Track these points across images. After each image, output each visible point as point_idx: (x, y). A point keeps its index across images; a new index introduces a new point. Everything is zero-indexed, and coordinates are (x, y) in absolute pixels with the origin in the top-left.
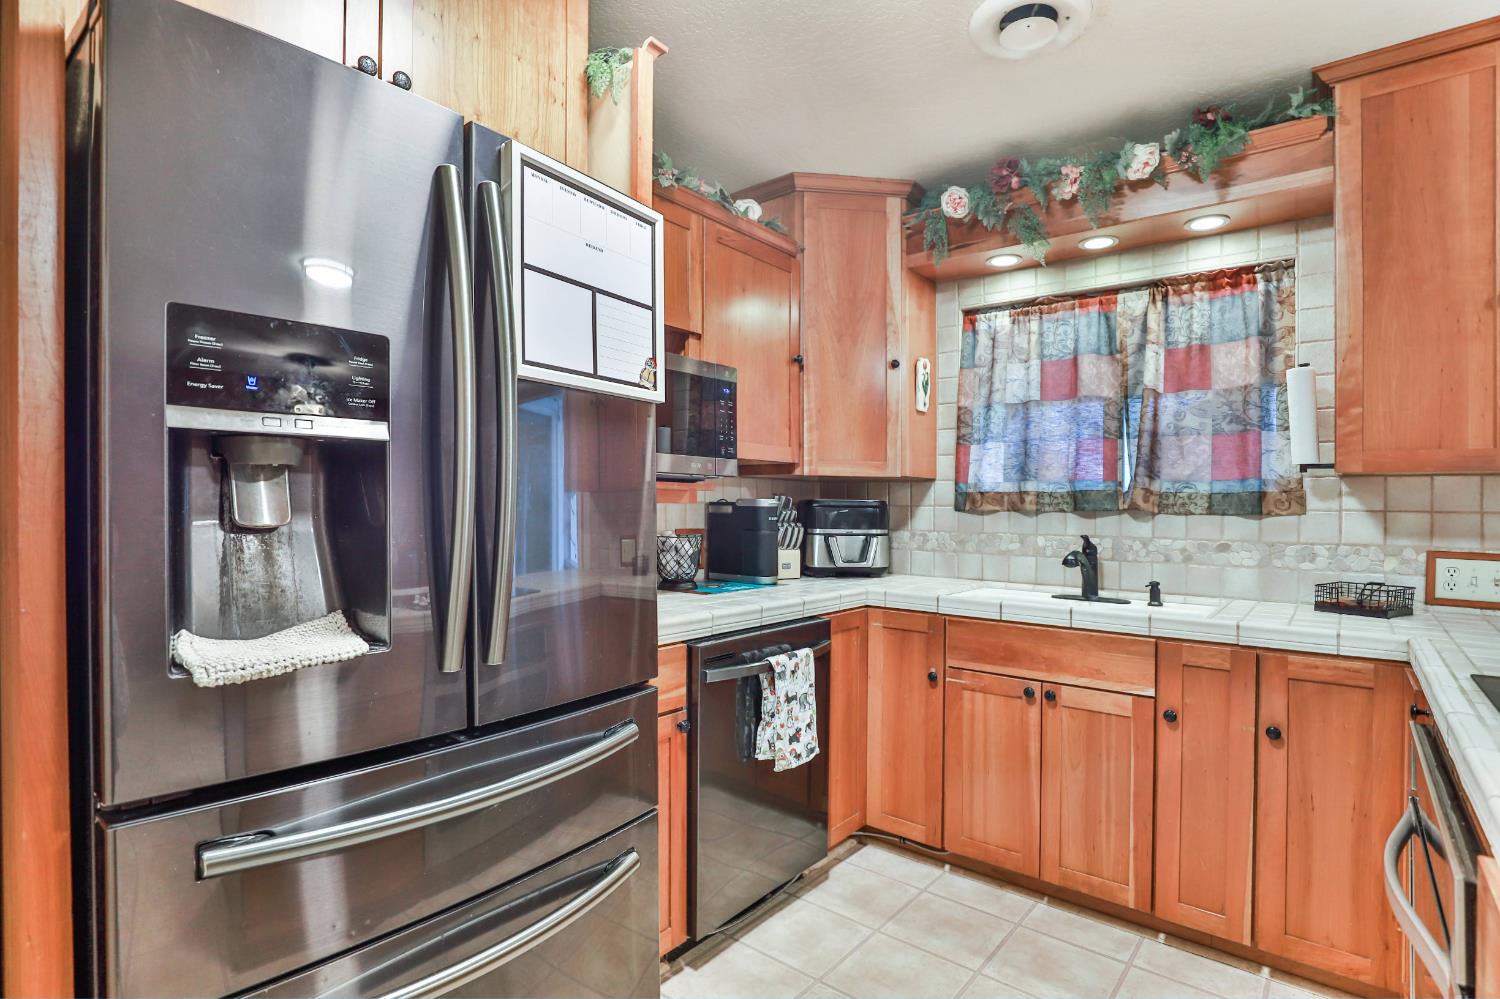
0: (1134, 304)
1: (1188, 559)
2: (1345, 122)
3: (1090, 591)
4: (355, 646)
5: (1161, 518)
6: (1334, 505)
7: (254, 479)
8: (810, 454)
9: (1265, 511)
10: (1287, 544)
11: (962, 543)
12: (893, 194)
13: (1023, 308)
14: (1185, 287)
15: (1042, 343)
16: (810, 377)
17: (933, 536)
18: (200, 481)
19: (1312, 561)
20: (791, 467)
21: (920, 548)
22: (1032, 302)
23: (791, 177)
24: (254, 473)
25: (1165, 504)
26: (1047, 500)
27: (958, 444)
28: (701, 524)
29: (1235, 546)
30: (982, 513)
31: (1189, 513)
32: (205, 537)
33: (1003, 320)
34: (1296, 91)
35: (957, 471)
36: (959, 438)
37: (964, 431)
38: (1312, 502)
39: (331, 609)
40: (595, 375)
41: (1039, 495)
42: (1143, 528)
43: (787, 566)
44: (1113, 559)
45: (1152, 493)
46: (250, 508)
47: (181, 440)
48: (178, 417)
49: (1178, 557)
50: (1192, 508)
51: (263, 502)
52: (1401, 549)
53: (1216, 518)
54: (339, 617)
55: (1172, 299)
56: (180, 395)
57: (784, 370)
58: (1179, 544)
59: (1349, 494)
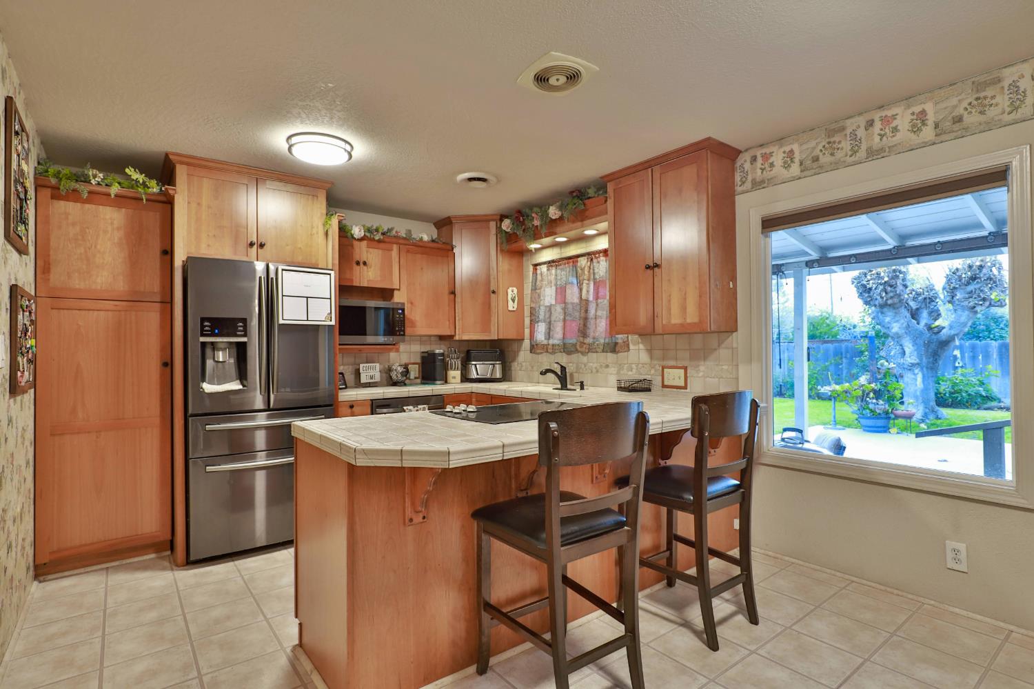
0: (583, 262)
1: (597, 371)
2: (610, 198)
3: (564, 386)
4: (241, 387)
5: (590, 354)
6: (637, 348)
7: (219, 351)
8: (459, 331)
9: (617, 350)
10: (625, 364)
11: (532, 367)
12: (493, 220)
13: (550, 263)
14: (597, 255)
15: (556, 279)
16: (458, 299)
17: (524, 364)
18: (209, 351)
19: (631, 371)
20: (451, 337)
21: (520, 370)
22: (553, 261)
23: (449, 218)
24: (219, 350)
25: (591, 349)
26: (557, 347)
27: (531, 323)
28: (419, 360)
29: (610, 365)
30: (538, 354)
31: (597, 352)
32: (209, 363)
33: (544, 268)
34: (589, 188)
35: (531, 336)
36: (531, 321)
37: (533, 318)
38: (631, 347)
39: (237, 379)
40: (307, 320)
41: (553, 345)
42: (585, 359)
43: (454, 378)
44: (576, 372)
45: (585, 344)
46: (218, 357)
47: (204, 344)
48: (202, 339)
49: (594, 370)
50: (598, 350)
51: (221, 356)
52: (655, 365)
53: (605, 353)
54: (238, 381)
55: (595, 261)
56: (203, 335)
57: (446, 297)
58: (595, 365)
59: (642, 343)
